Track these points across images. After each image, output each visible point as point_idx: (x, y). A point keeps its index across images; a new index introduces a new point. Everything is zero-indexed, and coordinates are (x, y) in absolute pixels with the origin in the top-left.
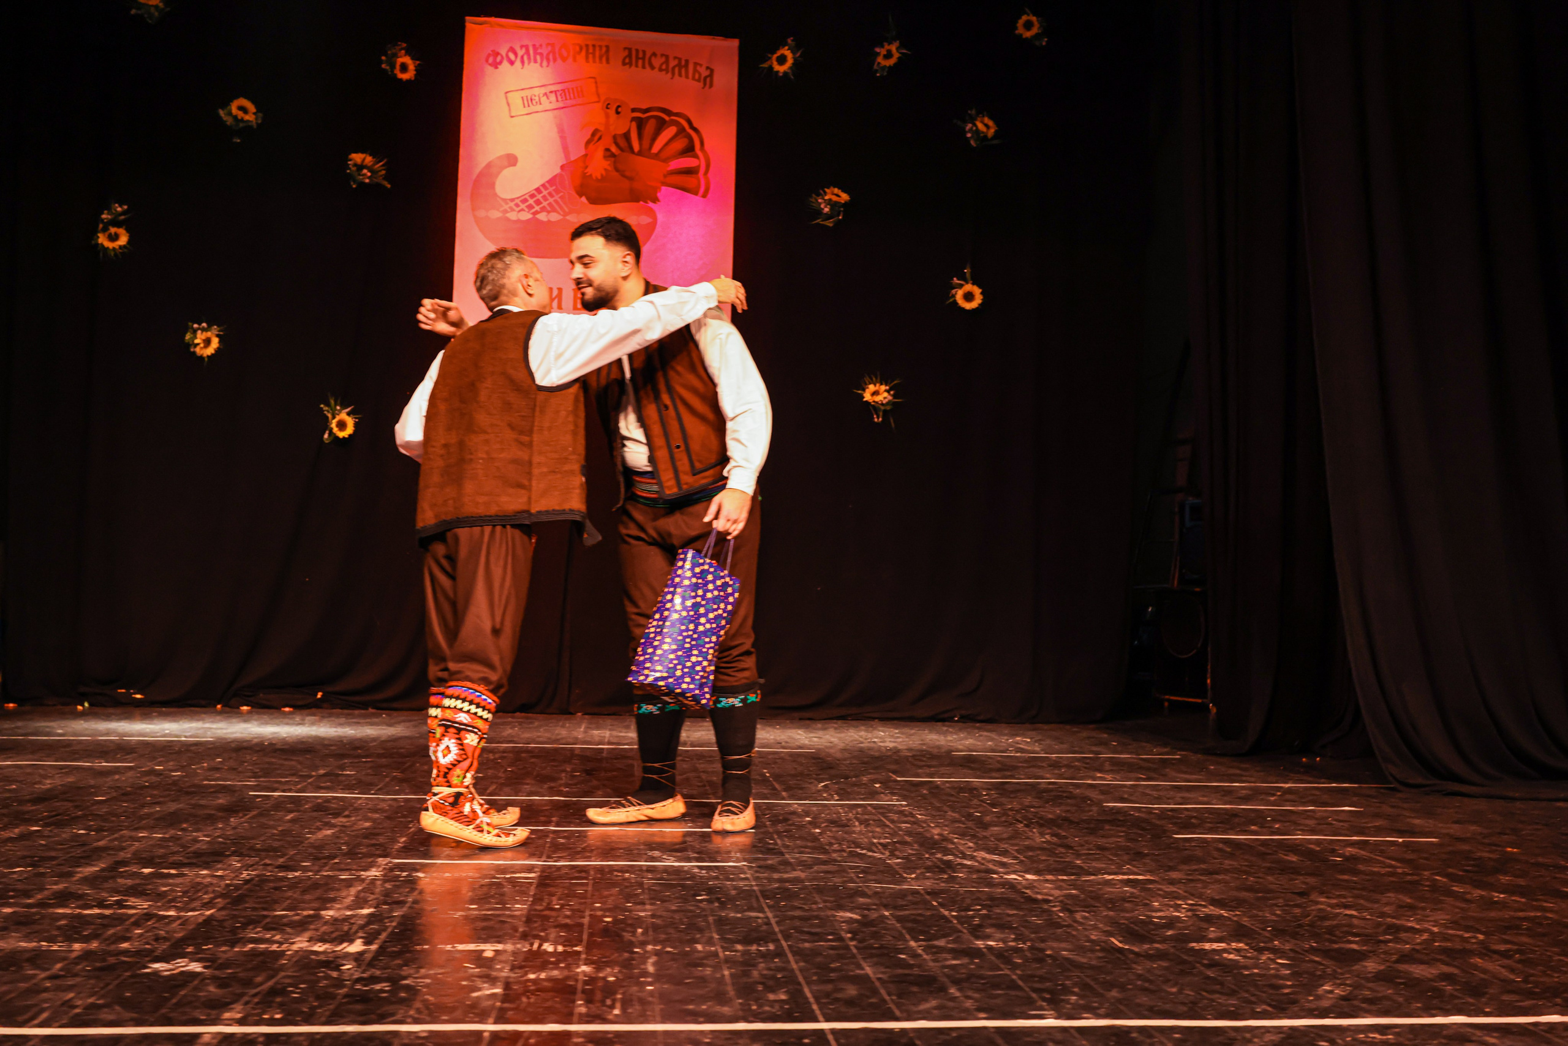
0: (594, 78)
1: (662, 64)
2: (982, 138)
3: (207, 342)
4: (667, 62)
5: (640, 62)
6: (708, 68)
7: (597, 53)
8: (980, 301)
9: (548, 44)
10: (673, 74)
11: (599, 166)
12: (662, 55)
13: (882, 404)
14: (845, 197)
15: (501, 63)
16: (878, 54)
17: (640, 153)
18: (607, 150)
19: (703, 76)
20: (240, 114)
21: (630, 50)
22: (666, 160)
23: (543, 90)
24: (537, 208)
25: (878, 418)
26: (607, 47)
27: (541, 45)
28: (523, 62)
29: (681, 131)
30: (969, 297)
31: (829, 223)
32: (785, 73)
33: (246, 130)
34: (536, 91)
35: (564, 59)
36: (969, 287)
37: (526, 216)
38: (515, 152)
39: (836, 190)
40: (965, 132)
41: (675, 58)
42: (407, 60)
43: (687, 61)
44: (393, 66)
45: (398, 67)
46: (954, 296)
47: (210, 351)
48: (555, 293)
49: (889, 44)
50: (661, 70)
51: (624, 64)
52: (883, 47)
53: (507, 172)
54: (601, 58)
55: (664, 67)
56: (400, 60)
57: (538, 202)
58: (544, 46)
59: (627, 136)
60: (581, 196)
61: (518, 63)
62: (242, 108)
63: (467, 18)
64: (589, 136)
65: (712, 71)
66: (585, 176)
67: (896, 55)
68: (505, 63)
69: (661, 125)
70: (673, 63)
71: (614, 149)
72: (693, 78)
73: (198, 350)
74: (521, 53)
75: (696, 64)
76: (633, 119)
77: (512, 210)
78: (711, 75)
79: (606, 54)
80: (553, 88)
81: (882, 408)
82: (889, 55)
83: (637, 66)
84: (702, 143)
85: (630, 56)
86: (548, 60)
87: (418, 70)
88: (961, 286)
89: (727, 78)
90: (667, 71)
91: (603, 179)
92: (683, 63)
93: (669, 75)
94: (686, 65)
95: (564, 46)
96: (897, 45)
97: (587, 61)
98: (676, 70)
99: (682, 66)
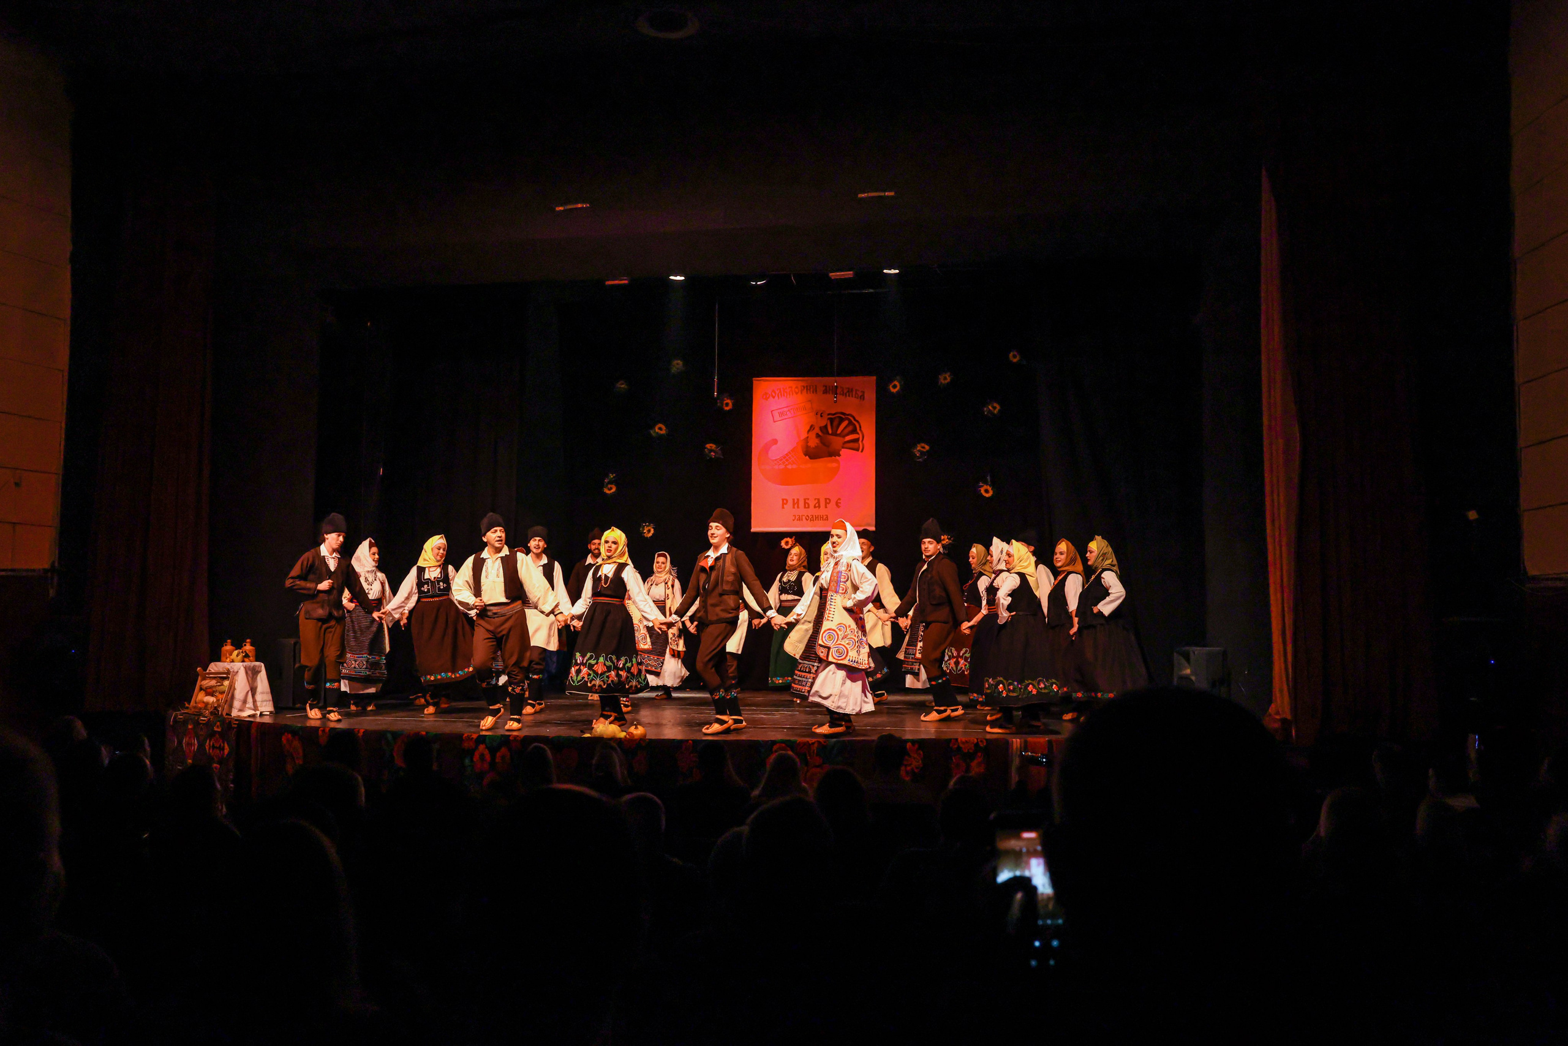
0: (810, 401)
1: (841, 392)
2: (993, 413)
3: (649, 531)
4: (843, 391)
6: (862, 391)
7: (811, 390)
8: (993, 493)
9: (790, 387)
10: (846, 396)
11: (814, 442)
12: (841, 388)
14: (927, 447)
15: (769, 397)
16: (942, 378)
17: (832, 434)
18: (817, 434)
19: (860, 395)
20: (659, 431)
21: (826, 386)
22: (844, 437)
23: (787, 409)
24: (787, 463)
26: (816, 386)
27: (786, 388)
28: (778, 397)
29: (850, 423)
30: (987, 491)
31: (921, 460)
32: (898, 392)
33: (660, 437)
34: (785, 409)
35: (797, 393)
36: (986, 487)
37: (782, 467)
38: (777, 438)
39: (923, 445)
40: (985, 411)
41: (846, 388)
42: (729, 401)
43: (852, 389)
44: (722, 404)
45: (724, 405)
46: (980, 490)
47: (650, 535)
48: (796, 501)
49: (944, 374)
50: (840, 394)
51: (823, 393)
53: (774, 447)
54: (813, 391)
56: (725, 402)
57: (787, 460)
58: (788, 388)
59: (826, 426)
60: (806, 455)
61: (776, 398)
62: (660, 429)
63: (754, 379)
64: (809, 428)
65: (864, 392)
66: (807, 447)
67: (949, 378)
68: (771, 397)
69: (841, 420)
70: (845, 391)
71: (820, 433)
72: (855, 397)
73: (645, 535)
74: (777, 392)
75: (856, 390)
76: (829, 419)
77: (776, 464)
78: (863, 395)
79: (815, 389)
80: (791, 407)
82: (945, 379)
83: (829, 393)
84: (860, 427)
85: (826, 389)
86: (790, 395)
87: (734, 405)
88: (982, 486)
89: (871, 396)
90: (843, 394)
91: (816, 447)
93: (844, 396)
94: (852, 391)
95: (797, 387)
96: (949, 374)
97: (807, 392)
98: (847, 394)
99: (850, 391)
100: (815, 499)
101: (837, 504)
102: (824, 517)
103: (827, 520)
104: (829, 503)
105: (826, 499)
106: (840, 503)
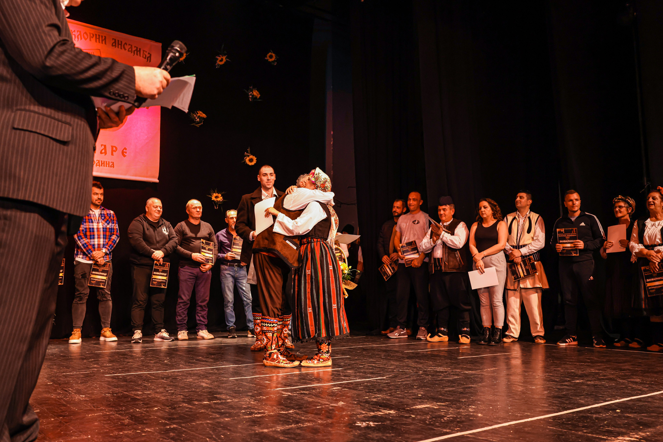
0: (99, 50)
1: (129, 49)
2: (254, 98)
4: (131, 48)
5: (120, 46)
6: (149, 53)
7: (101, 39)
8: (255, 162)
9: (78, 31)
12: (129, 45)
13: (220, 202)
14: (204, 116)
16: (217, 59)
19: (147, 57)
25: (216, 208)
26: (105, 37)
27: (74, 31)
30: (251, 160)
31: (198, 126)
35: (86, 39)
36: (251, 157)
39: (201, 112)
40: (248, 95)
41: (135, 47)
43: (140, 49)
46: (244, 159)
49: (222, 56)
50: (129, 51)
51: (113, 46)
52: (220, 57)
54: (102, 41)
55: (130, 50)
58: (76, 31)
65: (151, 55)
67: (224, 60)
70: (134, 49)
72: (143, 57)
75: (144, 51)
78: (150, 57)
79: (104, 40)
81: (219, 203)
82: (221, 60)
83: (118, 47)
85: (115, 42)
86: (78, 38)
88: (248, 156)
89: (157, 59)
90: (132, 53)
92: (138, 50)
93: (133, 53)
94: (140, 51)
95: (86, 33)
96: (225, 57)
97: (96, 41)
98: (136, 52)
99: (138, 51)
100: (102, 145)
101: (123, 153)
102: (110, 164)
103: (113, 167)
104: (115, 151)
105: (112, 147)
106: (126, 152)
